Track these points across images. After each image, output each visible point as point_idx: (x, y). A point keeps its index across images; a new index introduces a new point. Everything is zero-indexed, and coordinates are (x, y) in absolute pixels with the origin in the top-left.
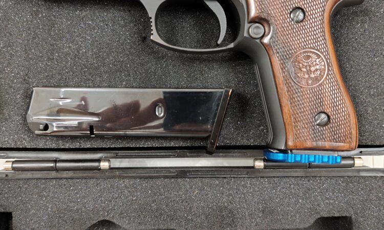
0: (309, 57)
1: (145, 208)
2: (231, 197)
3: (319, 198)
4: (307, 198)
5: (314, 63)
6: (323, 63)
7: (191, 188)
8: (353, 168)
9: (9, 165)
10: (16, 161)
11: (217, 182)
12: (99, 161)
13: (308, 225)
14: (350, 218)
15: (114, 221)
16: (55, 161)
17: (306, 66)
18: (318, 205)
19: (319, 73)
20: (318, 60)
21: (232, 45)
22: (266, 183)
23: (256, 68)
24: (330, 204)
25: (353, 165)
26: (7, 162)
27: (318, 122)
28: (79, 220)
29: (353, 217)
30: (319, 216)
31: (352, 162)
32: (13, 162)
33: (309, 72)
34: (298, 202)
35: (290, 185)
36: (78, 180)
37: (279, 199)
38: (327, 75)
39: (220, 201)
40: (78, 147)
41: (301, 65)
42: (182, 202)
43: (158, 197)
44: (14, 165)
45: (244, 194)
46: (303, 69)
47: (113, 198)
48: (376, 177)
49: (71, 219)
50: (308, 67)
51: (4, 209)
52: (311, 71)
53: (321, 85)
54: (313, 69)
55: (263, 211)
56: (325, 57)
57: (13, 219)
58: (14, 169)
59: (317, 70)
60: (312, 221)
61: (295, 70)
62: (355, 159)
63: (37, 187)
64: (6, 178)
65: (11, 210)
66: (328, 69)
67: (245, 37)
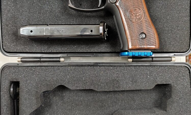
0: (136, 10)
1: (80, 79)
2: (118, 75)
3: (157, 75)
4: (151, 76)
5: (138, 12)
6: (142, 12)
7: (100, 70)
8: (171, 62)
9: (20, 60)
10: (22, 58)
11: (111, 68)
12: (59, 58)
13: (152, 88)
14: (171, 84)
15: (66, 85)
16: (40, 58)
17: (135, 13)
18: (156, 79)
19: (140, 16)
20: (139, 11)
21: (103, 7)
22: (133, 69)
23: (114, 17)
24: (161, 78)
25: (171, 60)
26: (18, 58)
27: (141, 37)
28: (50, 85)
29: (172, 84)
30: (157, 84)
31: (171, 59)
32: (21, 58)
33: (136, 16)
34: (148, 77)
35: (144, 69)
36: (50, 67)
37: (139, 76)
38: (144, 17)
39: (113, 77)
40: (50, 52)
41: (132, 13)
42: (96, 77)
43: (85, 74)
44: (22, 60)
45: (123, 73)
46: (133, 15)
47: (65, 75)
48: (181, 66)
49: (46, 84)
50: (135, 14)
51: (16, 80)
52: (137, 15)
53: (141, 21)
54: (138, 15)
55: (132, 81)
56: (142, 10)
57: (20, 84)
58: (22, 61)
59: (139, 15)
60: (154, 86)
61: (130, 15)
62: (172, 58)
63: (32, 70)
64: (18, 66)
65: (19, 80)
66: (144, 15)
67: (109, 3)
